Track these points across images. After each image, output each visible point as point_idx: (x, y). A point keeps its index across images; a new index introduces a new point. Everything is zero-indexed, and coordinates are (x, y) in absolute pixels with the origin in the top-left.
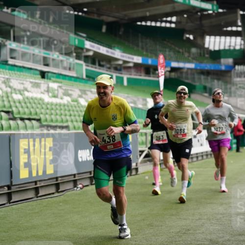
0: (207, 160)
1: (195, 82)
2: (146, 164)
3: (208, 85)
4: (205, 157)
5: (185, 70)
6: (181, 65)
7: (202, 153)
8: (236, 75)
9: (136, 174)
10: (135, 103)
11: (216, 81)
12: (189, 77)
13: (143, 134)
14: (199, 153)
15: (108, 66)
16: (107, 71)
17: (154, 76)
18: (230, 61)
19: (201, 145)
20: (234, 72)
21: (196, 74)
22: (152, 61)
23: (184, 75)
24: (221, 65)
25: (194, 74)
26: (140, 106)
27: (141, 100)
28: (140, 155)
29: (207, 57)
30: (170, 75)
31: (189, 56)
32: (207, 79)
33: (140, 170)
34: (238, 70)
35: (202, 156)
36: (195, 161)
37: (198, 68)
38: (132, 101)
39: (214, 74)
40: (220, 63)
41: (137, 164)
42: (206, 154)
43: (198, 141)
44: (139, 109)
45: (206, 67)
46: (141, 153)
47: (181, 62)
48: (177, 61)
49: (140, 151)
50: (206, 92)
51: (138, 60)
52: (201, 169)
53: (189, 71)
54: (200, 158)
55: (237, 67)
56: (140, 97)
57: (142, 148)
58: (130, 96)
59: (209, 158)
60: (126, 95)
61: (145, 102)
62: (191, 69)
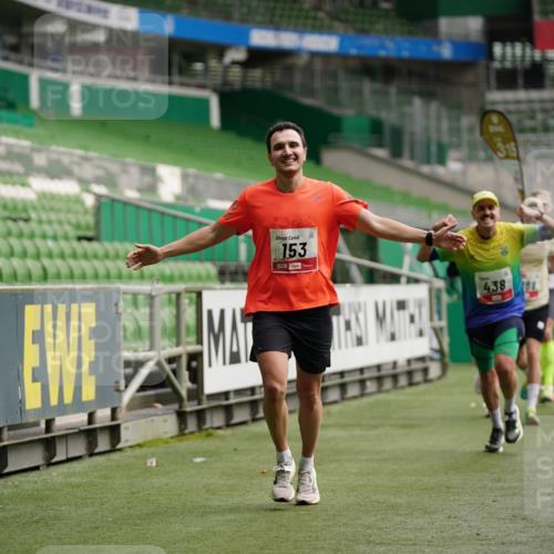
0: (380, 397)
1: (338, 103)
2: (150, 411)
3: (389, 117)
4: (371, 387)
5: (302, 60)
6: (288, 40)
7: (361, 370)
8: (493, 81)
9: (113, 450)
10: (110, 181)
11: (417, 102)
12: (318, 84)
13: (141, 298)
14: (351, 372)
15: (11, 40)
16: (6, 59)
17: (186, 80)
18: (474, 25)
19: (359, 341)
20: (488, 68)
21: (342, 75)
22: (178, 25)
23: (298, 79)
24: (439, 43)
25: (334, 76)
26: (131, 194)
27: (134, 172)
28: (129, 379)
29: (387, 11)
30: (244, 78)
31: (317, 8)
32: (386, 94)
33: (128, 435)
34: (504, 58)
35: (362, 382)
36: (335, 402)
37: (353, 51)
38: (100, 173)
39: (410, 74)
40: (434, 33)
41: (114, 411)
42: (375, 374)
43: (348, 326)
44: (126, 204)
45: (383, 47)
46: (129, 371)
47: (286, 29)
48: (274, 25)
49: (127, 364)
50: (380, 145)
51: (127, 19)
52: (357, 432)
53: (318, 65)
54: (353, 391)
55: (498, 49)
56: (129, 160)
57: (136, 351)
58: (92, 154)
59: (387, 391)
60: (80, 152)
61: (147, 179)
62: (326, 56)
